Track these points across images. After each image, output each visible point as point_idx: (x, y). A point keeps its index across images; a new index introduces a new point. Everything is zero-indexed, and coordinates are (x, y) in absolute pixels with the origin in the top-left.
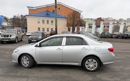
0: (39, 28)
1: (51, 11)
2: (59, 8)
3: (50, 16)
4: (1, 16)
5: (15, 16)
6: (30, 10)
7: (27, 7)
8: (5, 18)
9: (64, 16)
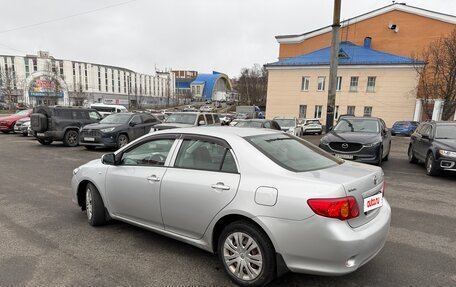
0: (303, 108)
1: (359, 40)
2: (394, 27)
3: (349, 61)
4: (214, 73)
5: (247, 71)
6: (283, 46)
7: (276, 37)
8: (224, 79)
9: (407, 56)
